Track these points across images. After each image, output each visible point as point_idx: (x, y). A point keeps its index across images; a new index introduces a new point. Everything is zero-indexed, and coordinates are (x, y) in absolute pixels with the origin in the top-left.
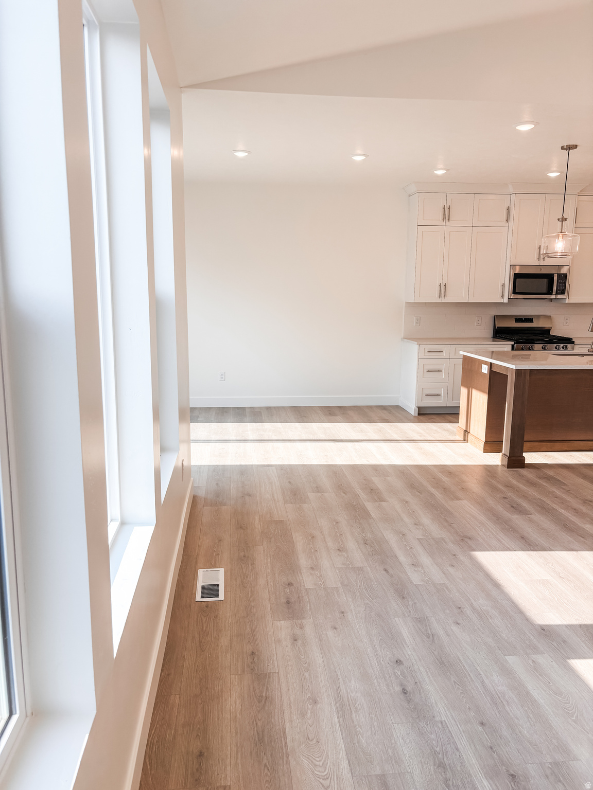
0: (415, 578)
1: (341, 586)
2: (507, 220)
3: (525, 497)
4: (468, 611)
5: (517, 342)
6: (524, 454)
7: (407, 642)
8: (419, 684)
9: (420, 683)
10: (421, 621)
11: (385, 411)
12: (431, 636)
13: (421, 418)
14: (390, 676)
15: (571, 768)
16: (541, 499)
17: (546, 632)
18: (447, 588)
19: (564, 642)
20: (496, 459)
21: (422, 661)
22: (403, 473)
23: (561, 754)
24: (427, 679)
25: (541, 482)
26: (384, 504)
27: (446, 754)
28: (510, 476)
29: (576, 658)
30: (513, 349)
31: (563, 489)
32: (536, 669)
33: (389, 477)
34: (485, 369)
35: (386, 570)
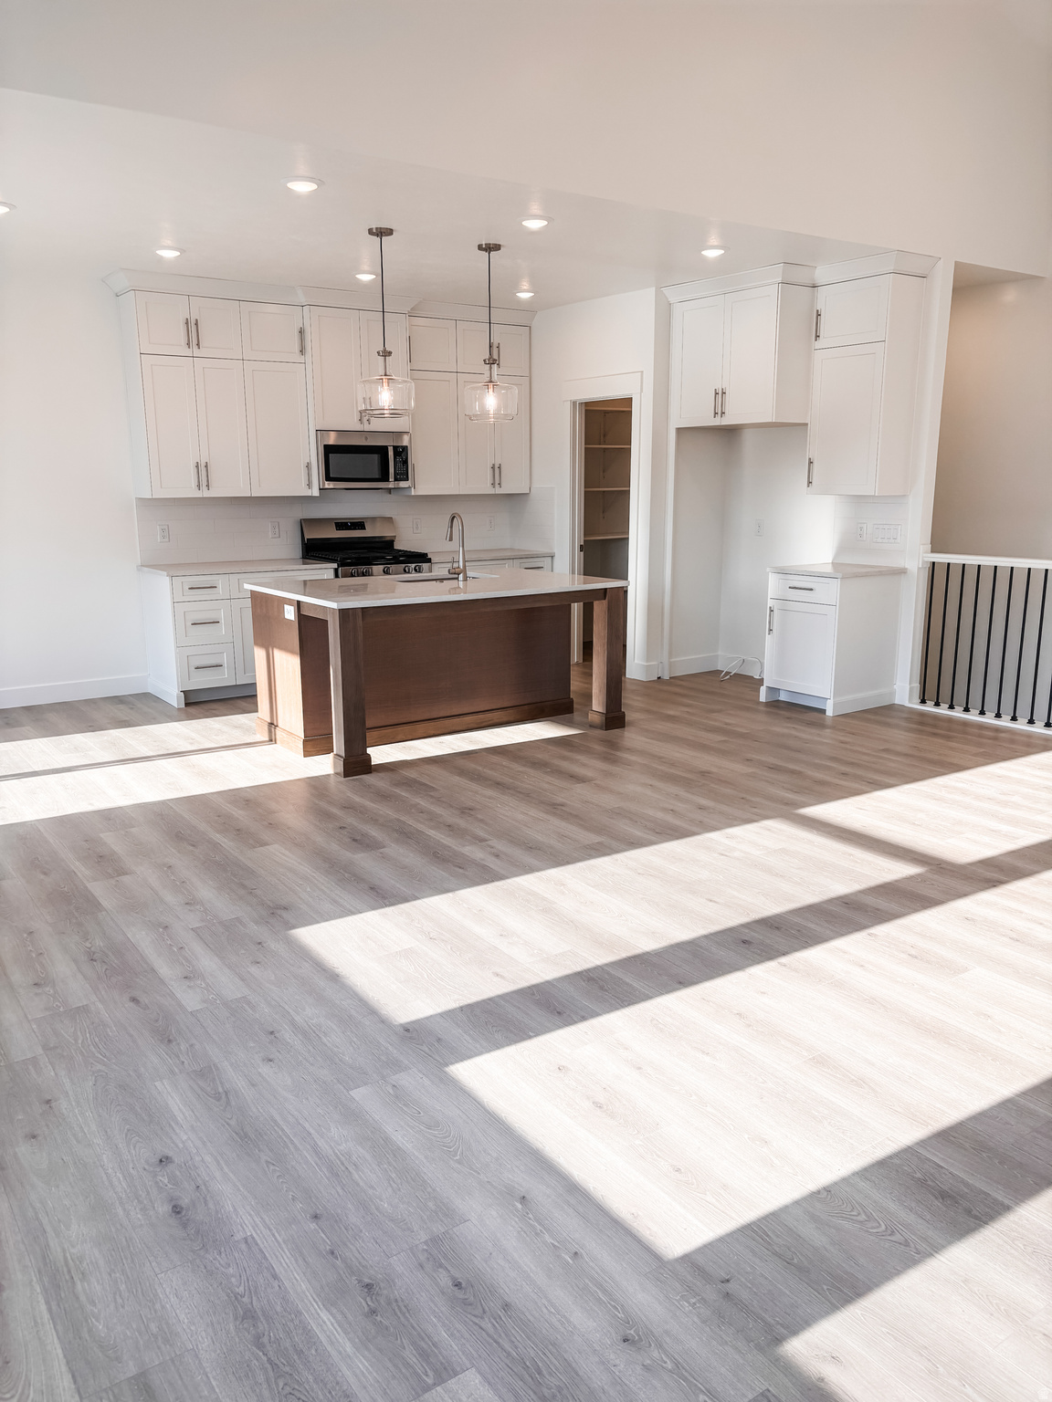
0: (191, 999)
1: (42, 1052)
2: (302, 352)
3: (374, 820)
4: (287, 1034)
5: (342, 564)
6: (369, 750)
7: (180, 1118)
8: (203, 1187)
9: (205, 1185)
10: (205, 1074)
11: (121, 706)
12: (224, 1096)
13: (191, 710)
14: (148, 1193)
15: (457, 1238)
16: (398, 820)
17: (414, 1034)
18: (249, 1003)
19: (439, 1040)
20: (325, 765)
21: (209, 1144)
22: (162, 815)
23: (442, 1221)
24: (218, 1174)
25: (397, 791)
26: (126, 879)
27: (256, 1291)
28: (346, 790)
29: (457, 1062)
30: (337, 576)
31: (432, 797)
32: (399, 1098)
33: (134, 827)
34: (290, 613)
35: (134, 1000)
